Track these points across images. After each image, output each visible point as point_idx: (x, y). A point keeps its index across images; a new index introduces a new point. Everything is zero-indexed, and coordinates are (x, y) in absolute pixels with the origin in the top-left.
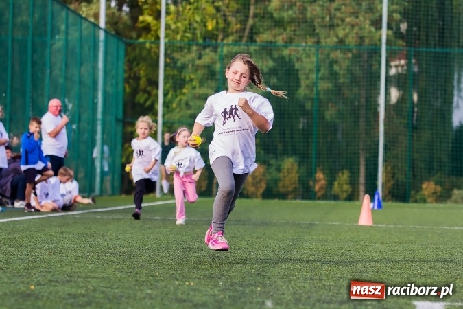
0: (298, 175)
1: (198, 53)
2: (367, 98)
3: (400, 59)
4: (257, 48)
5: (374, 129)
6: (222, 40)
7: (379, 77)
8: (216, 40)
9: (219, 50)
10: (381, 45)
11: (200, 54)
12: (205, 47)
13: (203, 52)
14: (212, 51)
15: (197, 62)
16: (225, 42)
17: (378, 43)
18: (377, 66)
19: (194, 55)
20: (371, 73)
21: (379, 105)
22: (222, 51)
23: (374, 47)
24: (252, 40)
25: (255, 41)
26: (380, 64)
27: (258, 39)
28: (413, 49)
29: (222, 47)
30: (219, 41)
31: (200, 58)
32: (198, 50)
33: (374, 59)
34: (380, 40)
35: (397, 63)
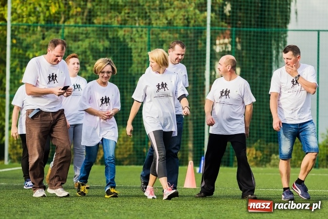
0: (132, 143)
1: (42, 33)
2: (194, 73)
3: (224, 38)
4: (95, 29)
5: (200, 101)
6: (64, 22)
7: (205, 54)
8: (58, 22)
9: (61, 31)
10: (205, 25)
11: (44, 35)
12: (48, 29)
13: (46, 33)
14: (54, 32)
15: (42, 42)
16: (66, 24)
17: (203, 24)
18: (203, 45)
19: (39, 36)
20: (197, 51)
21: (205, 79)
22: (63, 32)
23: (199, 28)
24: (89, 21)
25: (93, 23)
26: (205, 43)
27: (95, 21)
28: (234, 29)
29: (64, 29)
30: (61, 23)
31: (43, 38)
32: (42, 31)
33: (199, 38)
34: (205, 21)
35: (222, 41)
